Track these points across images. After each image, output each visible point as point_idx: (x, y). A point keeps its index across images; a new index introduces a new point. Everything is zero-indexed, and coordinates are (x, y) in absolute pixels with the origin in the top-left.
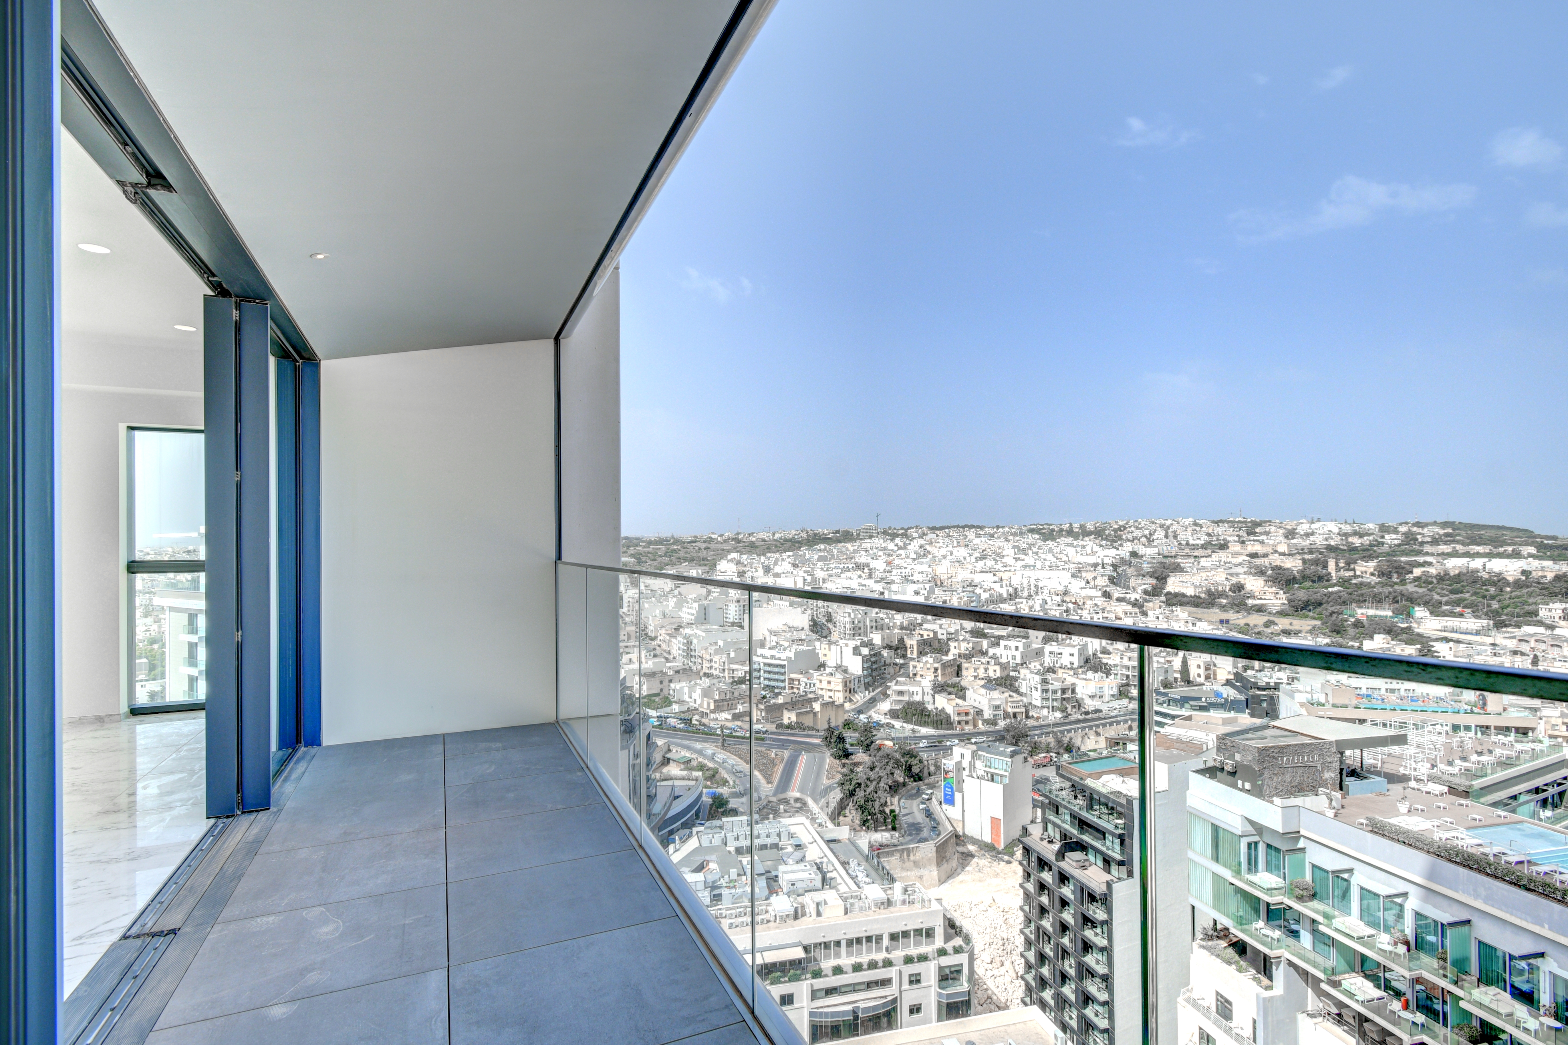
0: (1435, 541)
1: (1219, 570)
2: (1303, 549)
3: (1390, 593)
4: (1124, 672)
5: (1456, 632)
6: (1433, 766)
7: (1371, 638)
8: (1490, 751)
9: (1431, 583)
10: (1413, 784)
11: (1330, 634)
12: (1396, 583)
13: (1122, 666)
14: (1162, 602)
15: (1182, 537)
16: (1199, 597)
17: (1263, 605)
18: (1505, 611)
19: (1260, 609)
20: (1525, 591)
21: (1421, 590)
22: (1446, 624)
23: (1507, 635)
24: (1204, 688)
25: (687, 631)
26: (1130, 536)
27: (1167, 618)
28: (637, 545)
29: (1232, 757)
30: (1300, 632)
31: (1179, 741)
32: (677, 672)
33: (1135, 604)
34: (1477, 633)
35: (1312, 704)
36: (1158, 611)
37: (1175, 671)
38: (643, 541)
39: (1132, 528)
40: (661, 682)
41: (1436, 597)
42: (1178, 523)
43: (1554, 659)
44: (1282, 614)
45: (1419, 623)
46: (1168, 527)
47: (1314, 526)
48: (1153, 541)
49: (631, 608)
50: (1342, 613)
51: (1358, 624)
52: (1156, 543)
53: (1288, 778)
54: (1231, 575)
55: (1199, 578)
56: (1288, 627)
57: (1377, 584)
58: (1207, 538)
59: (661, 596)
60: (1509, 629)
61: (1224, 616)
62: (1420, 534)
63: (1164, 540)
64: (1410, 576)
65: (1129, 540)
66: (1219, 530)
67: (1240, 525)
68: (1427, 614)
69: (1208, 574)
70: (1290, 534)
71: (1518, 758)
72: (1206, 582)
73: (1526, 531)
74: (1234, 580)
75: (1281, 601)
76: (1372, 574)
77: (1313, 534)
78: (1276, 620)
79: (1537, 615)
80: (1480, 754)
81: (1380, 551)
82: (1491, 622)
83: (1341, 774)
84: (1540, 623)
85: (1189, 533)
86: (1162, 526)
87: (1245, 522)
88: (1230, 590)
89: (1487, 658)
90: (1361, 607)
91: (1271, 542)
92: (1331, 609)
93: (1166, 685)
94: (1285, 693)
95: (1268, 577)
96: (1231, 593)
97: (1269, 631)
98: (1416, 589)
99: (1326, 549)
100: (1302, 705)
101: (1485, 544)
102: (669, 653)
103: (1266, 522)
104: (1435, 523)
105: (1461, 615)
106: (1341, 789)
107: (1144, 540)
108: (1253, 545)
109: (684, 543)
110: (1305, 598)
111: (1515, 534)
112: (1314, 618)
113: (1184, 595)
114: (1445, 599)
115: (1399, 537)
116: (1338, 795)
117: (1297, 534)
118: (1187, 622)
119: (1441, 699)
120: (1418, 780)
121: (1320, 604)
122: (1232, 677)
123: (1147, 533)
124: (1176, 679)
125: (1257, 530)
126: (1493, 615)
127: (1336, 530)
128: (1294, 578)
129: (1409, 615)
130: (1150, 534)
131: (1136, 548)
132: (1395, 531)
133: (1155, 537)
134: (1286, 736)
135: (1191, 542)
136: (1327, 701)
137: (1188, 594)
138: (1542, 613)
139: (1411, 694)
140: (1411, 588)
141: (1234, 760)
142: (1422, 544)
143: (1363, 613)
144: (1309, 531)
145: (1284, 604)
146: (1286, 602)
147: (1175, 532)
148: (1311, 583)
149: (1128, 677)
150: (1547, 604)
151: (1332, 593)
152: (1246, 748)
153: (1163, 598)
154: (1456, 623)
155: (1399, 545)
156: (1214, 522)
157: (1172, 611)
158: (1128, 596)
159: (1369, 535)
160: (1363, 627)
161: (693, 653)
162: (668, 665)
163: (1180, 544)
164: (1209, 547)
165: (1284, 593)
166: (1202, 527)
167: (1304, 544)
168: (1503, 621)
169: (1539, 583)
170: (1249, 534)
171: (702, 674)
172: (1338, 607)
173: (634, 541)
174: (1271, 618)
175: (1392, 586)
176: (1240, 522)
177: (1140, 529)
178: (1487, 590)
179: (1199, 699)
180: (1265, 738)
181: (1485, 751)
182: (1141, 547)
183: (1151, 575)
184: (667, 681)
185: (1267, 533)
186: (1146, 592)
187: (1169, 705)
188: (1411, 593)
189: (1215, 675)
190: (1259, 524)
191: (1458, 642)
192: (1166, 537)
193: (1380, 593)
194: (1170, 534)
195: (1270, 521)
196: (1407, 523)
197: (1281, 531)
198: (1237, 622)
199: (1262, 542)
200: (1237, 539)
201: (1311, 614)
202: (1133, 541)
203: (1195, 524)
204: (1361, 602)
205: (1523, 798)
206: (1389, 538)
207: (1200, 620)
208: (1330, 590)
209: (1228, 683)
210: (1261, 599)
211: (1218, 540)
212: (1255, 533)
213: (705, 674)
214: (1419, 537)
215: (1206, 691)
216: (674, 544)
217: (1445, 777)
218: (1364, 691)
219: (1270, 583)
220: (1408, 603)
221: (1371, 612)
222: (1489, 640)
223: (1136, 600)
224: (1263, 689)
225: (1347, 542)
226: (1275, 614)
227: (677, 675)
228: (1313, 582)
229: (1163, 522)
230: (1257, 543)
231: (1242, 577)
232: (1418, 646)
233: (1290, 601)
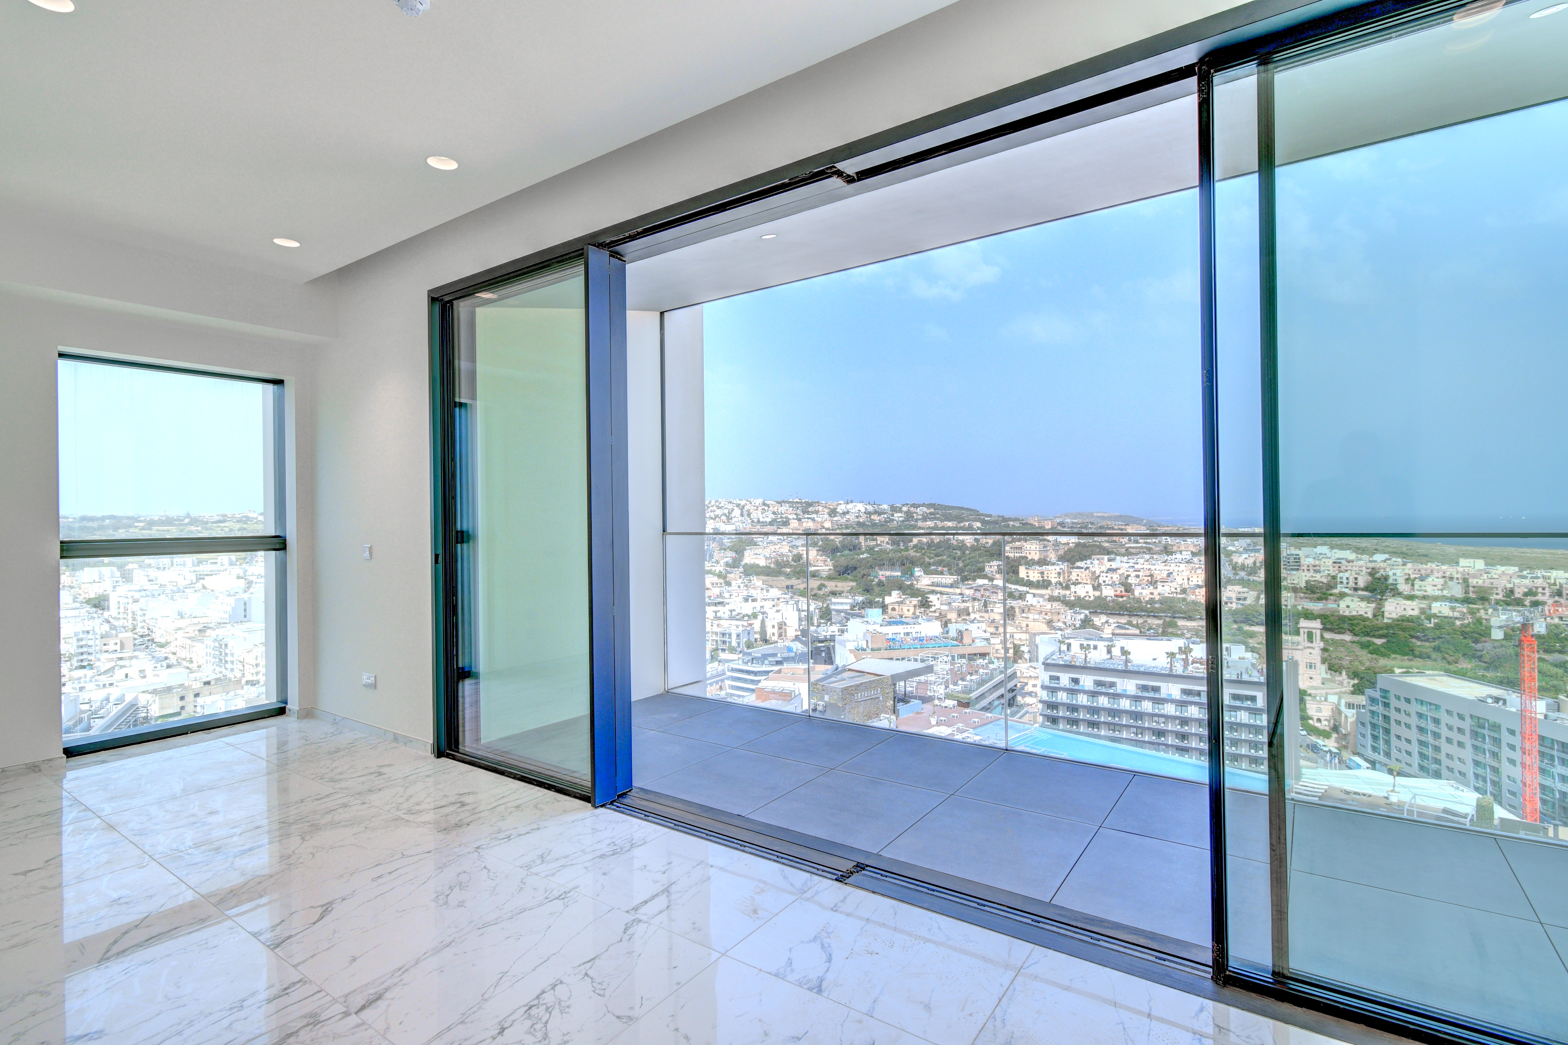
0: (925, 519)
1: (784, 543)
2: (841, 525)
3: (899, 557)
4: (714, 637)
5: (939, 586)
6: (947, 687)
7: (890, 595)
8: (976, 672)
9: (924, 549)
10: (936, 702)
11: (862, 592)
12: (902, 550)
13: (713, 632)
14: (740, 573)
15: (754, 516)
16: (770, 567)
17: (817, 571)
18: (967, 568)
19: (814, 575)
20: (977, 553)
21: (918, 555)
22: (934, 581)
23: (968, 587)
24: (779, 645)
25: (220, 632)
26: (712, 515)
27: (746, 586)
28: (130, 526)
29: (822, 699)
30: (843, 592)
31: (773, 692)
32: (208, 683)
33: (720, 575)
34: (951, 586)
35: (858, 650)
36: (740, 581)
37: (756, 633)
38: (141, 521)
39: (714, 508)
40: (182, 698)
41: (927, 559)
42: (751, 503)
43: (996, 602)
44: (830, 578)
45: (917, 581)
46: (743, 507)
47: (850, 506)
48: (732, 518)
49: (122, 610)
50: (870, 575)
51: (880, 584)
52: (734, 520)
53: (861, 709)
54: (792, 547)
55: (769, 551)
56: (834, 589)
57: (891, 550)
58: (773, 516)
59: (173, 592)
60: (970, 582)
61: (789, 583)
62: (915, 513)
63: (740, 518)
64: (911, 544)
65: (712, 518)
66: (783, 509)
67: (798, 505)
68: (922, 573)
69: (776, 547)
70: (833, 513)
71: (992, 674)
72: (775, 554)
73: (975, 510)
74: (795, 552)
75: (828, 568)
76: (887, 543)
77: (848, 512)
78: (826, 583)
79: (984, 571)
80: (971, 674)
81: (891, 526)
82: (959, 577)
83: (894, 701)
84: (985, 577)
85: (759, 512)
86: (738, 505)
87: (801, 503)
88: (793, 560)
89: (959, 604)
90: (881, 570)
91: (820, 520)
92: (863, 572)
93: (749, 645)
94: (840, 643)
95: (820, 547)
96: (793, 563)
97: (821, 593)
98: (915, 554)
99: (857, 525)
100: (851, 651)
101: (953, 520)
102: (191, 661)
103: (815, 502)
104: (923, 505)
105: (942, 573)
106: (894, 713)
107: (724, 518)
108: (807, 522)
109: (207, 523)
110: (845, 564)
111: (969, 513)
112: (852, 581)
113: (758, 566)
114: (932, 561)
115: (903, 515)
116: (893, 717)
117: (838, 512)
118: (762, 589)
119: (937, 637)
120: (940, 699)
121: (855, 568)
122: (799, 633)
123: (726, 511)
124: (756, 640)
125: (810, 510)
126: (959, 572)
127: (863, 510)
128: (837, 548)
129: (912, 575)
130: (729, 513)
131: (718, 525)
132: (900, 511)
133: (733, 515)
134: (858, 676)
135: (761, 520)
136: (867, 646)
137: (761, 565)
138: (987, 569)
139: (919, 636)
140: (912, 553)
141: (823, 701)
142: (917, 520)
143: (883, 574)
144: (846, 510)
145: (830, 569)
146: (832, 568)
147: (748, 511)
148: (848, 552)
149: (717, 641)
150: (989, 562)
151: (863, 559)
152: (833, 690)
153: (741, 569)
154: (940, 579)
155: (903, 521)
156: (778, 502)
157: (750, 580)
158: (713, 569)
159: (884, 513)
160: (884, 585)
161: (229, 658)
162: (192, 675)
163: (753, 521)
164: (775, 524)
165: (831, 560)
166: (769, 507)
167: (842, 521)
168: (966, 576)
169: (985, 547)
170: (804, 512)
171: (243, 682)
172: (867, 570)
173: (125, 521)
174: (823, 582)
175: (900, 553)
176: (797, 502)
177: (721, 508)
178: (956, 553)
179: (775, 655)
180: (844, 680)
181: (974, 672)
182: (722, 524)
183: (731, 549)
184: (192, 696)
185: (817, 512)
186: (727, 564)
187: (752, 663)
188: (913, 557)
189: (786, 632)
190: (810, 504)
191: (942, 593)
192: (742, 515)
193: (893, 558)
194: (745, 513)
195: (818, 502)
196: (907, 504)
197: (827, 511)
198: (798, 587)
199: (813, 520)
200: (795, 517)
201: (849, 577)
202: (714, 519)
203: (764, 504)
204: (881, 566)
205: (996, 703)
206: (898, 516)
207: (771, 586)
208: (861, 556)
209: (797, 638)
210: (815, 566)
211: (781, 517)
212: (808, 513)
213: (247, 682)
214: (915, 515)
215: (781, 648)
216: (190, 524)
217: (956, 694)
218: (890, 636)
219: (820, 553)
220: (911, 565)
221: (888, 573)
222: (958, 591)
223: (720, 572)
224: (822, 642)
225: (871, 520)
226: (825, 578)
227: (207, 687)
228: (850, 550)
229: (739, 502)
230: (810, 520)
231: (800, 548)
232: (920, 598)
233: (834, 566)
